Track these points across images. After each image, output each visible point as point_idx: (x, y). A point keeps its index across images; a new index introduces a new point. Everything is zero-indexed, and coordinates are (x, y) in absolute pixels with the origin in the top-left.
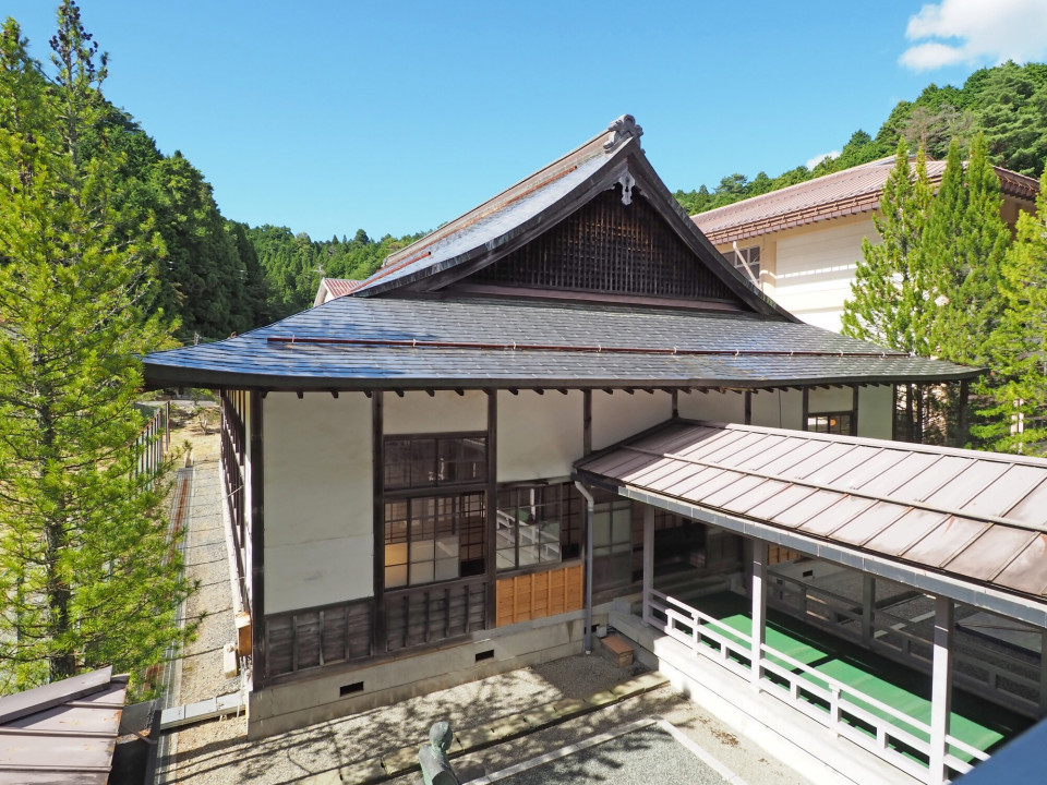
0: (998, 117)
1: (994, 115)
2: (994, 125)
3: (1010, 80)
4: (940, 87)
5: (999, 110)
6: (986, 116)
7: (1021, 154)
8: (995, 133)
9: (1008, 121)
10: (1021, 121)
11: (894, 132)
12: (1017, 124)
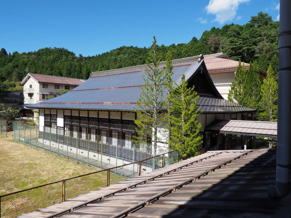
0: (234, 41)
1: (233, 40)
2: (233, 43)
3: (235, 30)
4: (216, 28)
5: (234, 39)
6: (231, 40)
7: (239, 52)
8: (233, 45)
9: (236, 42)
10: (239, 43)
11: (206, 40)
12: (238, 44)
